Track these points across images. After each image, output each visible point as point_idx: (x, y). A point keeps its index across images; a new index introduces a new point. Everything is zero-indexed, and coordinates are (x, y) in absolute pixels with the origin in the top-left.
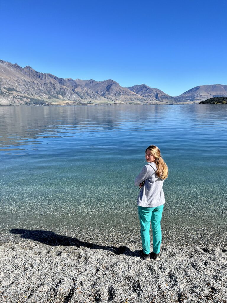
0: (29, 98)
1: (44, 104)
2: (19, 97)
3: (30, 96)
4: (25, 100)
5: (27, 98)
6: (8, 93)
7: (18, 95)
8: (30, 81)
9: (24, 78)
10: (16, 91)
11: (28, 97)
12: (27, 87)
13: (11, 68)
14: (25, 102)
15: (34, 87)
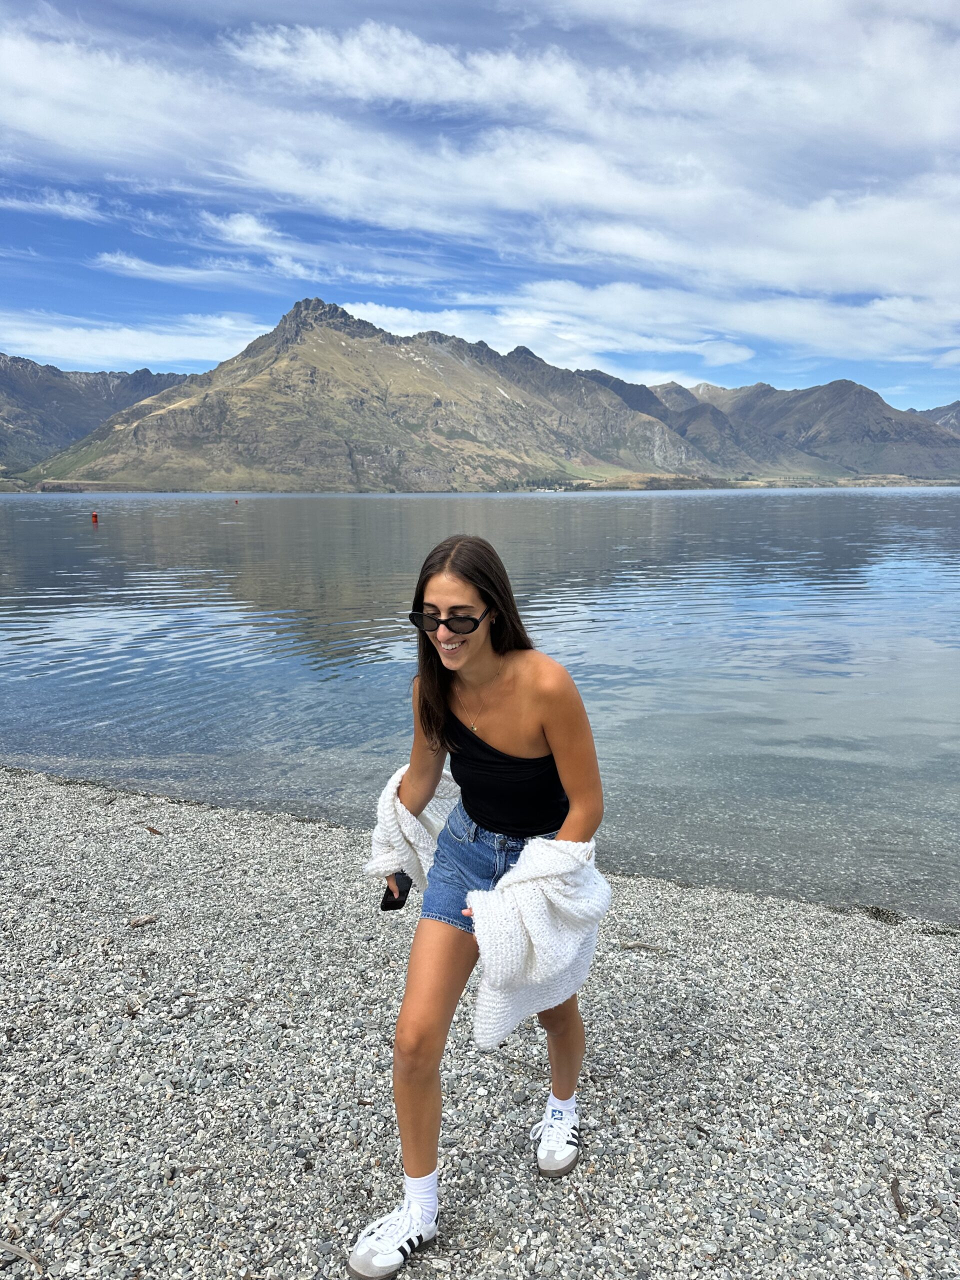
0: (515, 465)
1: (566, 485)
2: (483, 460)
3: (520, 458)
4: (502, 470)
5: (508, 464)
6: (448, 447)
7: (478, 456)
8: (525, 402)
9: (503, 392)
10: (474, 439)
11: (510, 461)
12: (511, 423)
13: (463, 359)
14: (501, 478)
15: (535, 422)
